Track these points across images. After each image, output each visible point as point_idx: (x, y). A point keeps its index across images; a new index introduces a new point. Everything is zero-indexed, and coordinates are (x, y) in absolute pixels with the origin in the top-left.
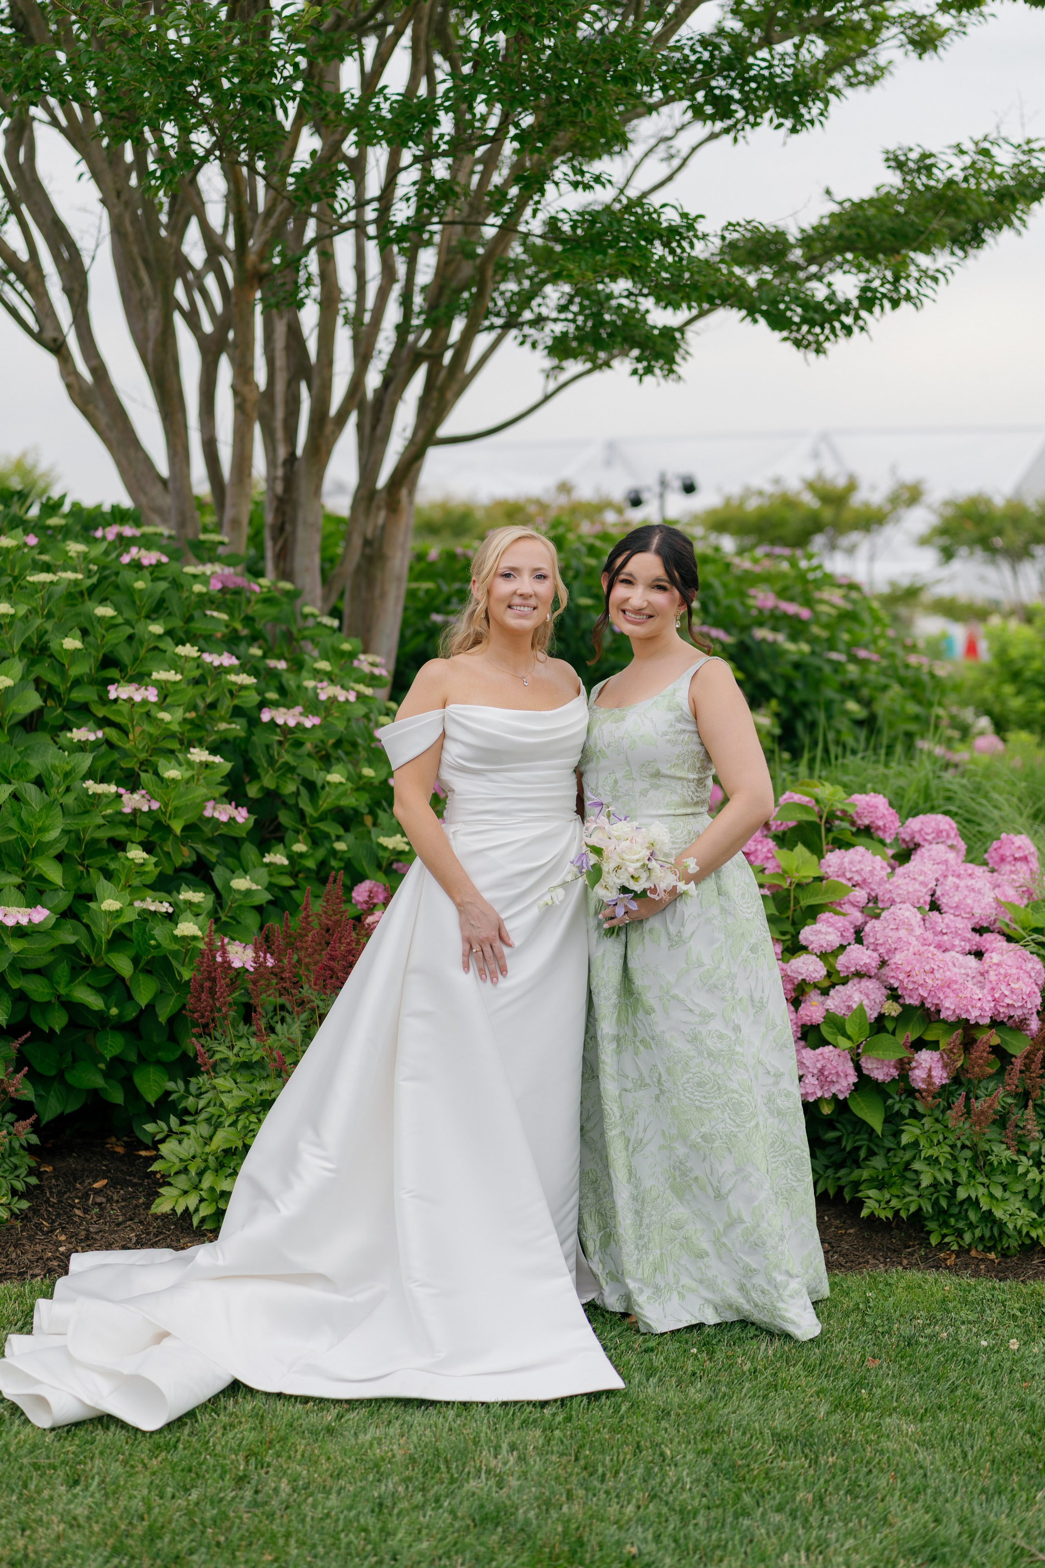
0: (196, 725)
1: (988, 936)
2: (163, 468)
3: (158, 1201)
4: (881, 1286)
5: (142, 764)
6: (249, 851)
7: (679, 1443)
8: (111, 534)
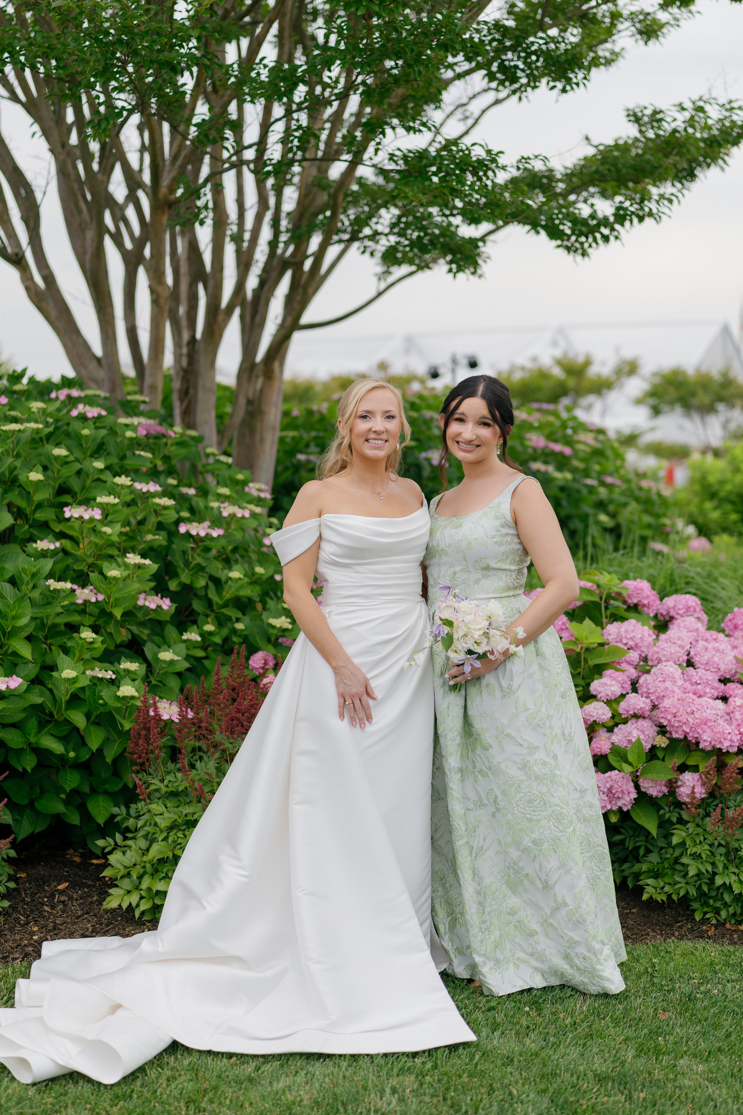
0: (130, 537)
1: (730, 685)
2: (98, 350)
3: (108, 899)
4: (662, 953)
5: (89, 566)
6: (171, 631)
7: (523, 1085)
8: (63, 394)
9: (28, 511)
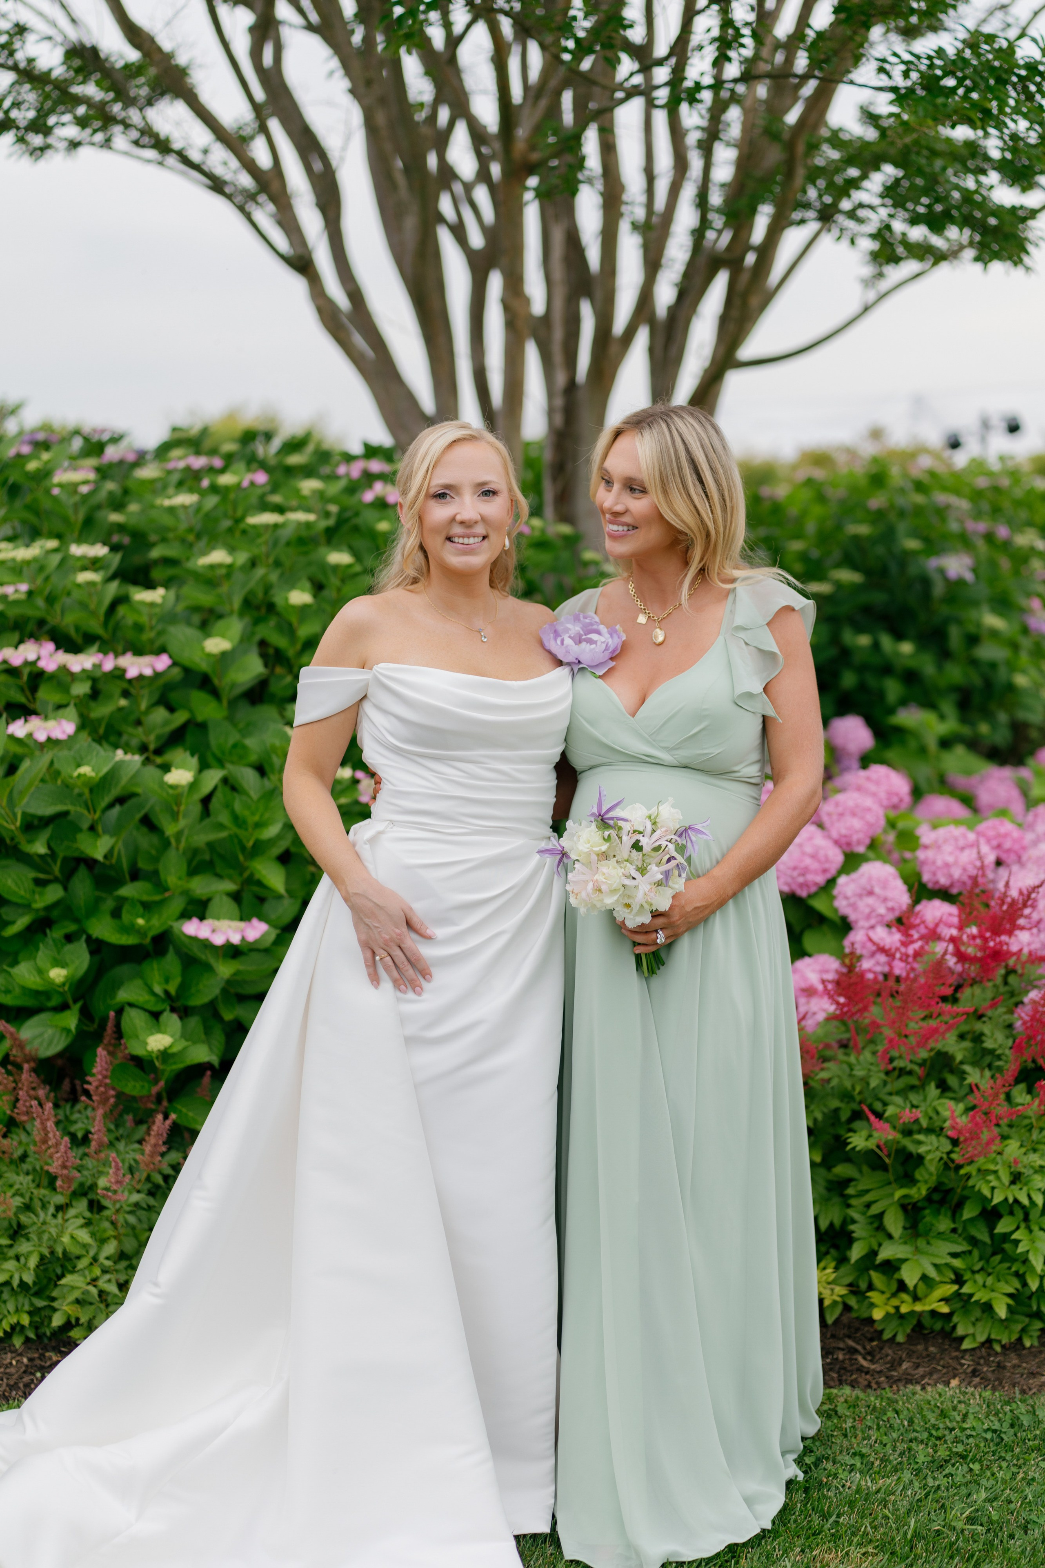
2: (428, 404)
8: (356, 470)
9: (291, 653)
